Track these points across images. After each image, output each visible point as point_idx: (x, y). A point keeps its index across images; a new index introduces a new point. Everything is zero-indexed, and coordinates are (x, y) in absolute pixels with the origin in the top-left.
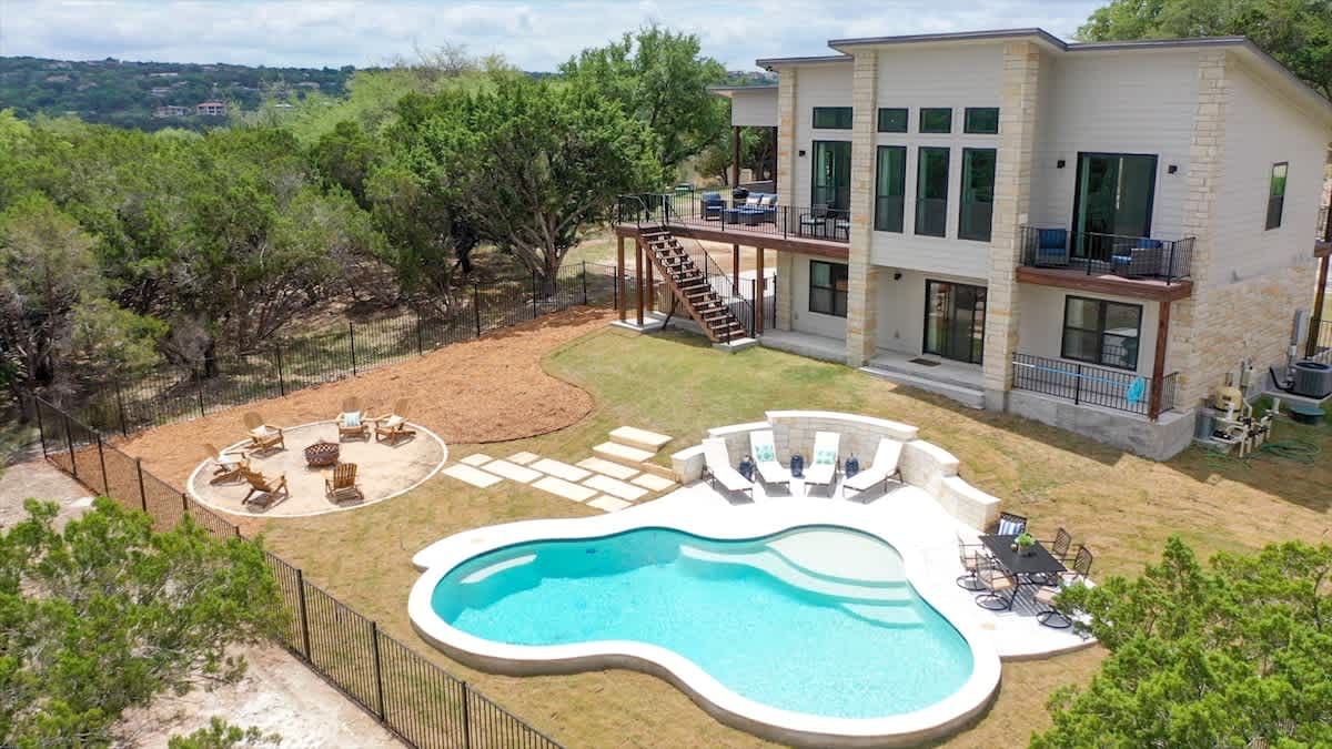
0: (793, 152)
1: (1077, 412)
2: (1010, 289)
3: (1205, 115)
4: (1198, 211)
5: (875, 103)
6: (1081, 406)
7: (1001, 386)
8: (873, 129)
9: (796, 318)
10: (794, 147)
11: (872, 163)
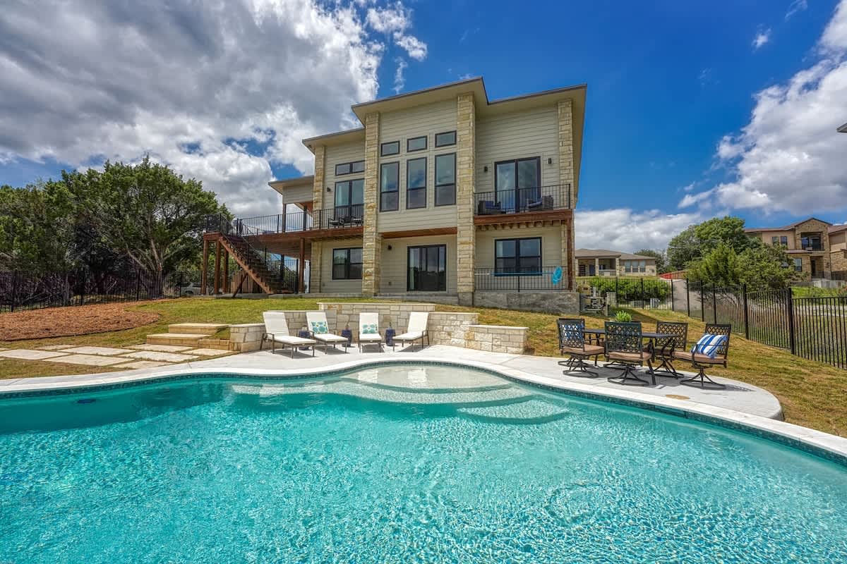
0: (323, 189)
1: (520, 296)
2: (472, 228)
3: (565, 130)
4: (568, 179)
5: (379, 141)
6: (521, 292)
7: (470, 289)
8: (378, 154)
9: (324, 285)
10: (323, 186)
11: (378, 174)
